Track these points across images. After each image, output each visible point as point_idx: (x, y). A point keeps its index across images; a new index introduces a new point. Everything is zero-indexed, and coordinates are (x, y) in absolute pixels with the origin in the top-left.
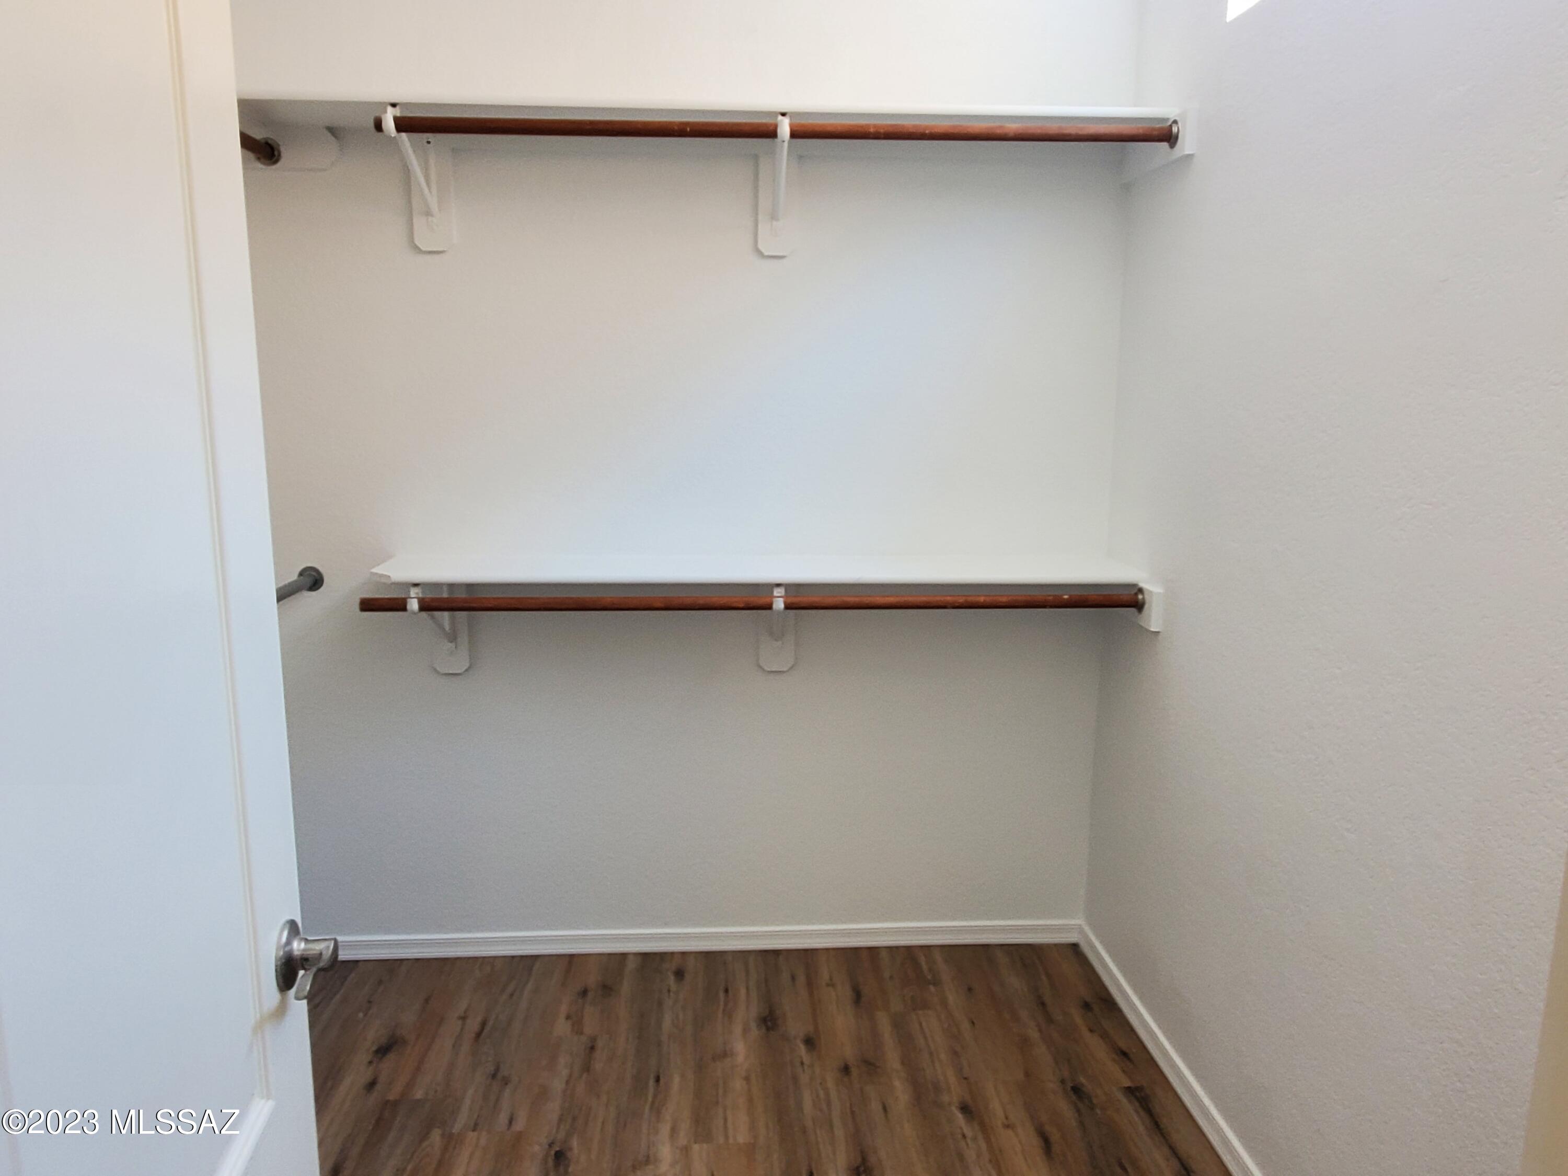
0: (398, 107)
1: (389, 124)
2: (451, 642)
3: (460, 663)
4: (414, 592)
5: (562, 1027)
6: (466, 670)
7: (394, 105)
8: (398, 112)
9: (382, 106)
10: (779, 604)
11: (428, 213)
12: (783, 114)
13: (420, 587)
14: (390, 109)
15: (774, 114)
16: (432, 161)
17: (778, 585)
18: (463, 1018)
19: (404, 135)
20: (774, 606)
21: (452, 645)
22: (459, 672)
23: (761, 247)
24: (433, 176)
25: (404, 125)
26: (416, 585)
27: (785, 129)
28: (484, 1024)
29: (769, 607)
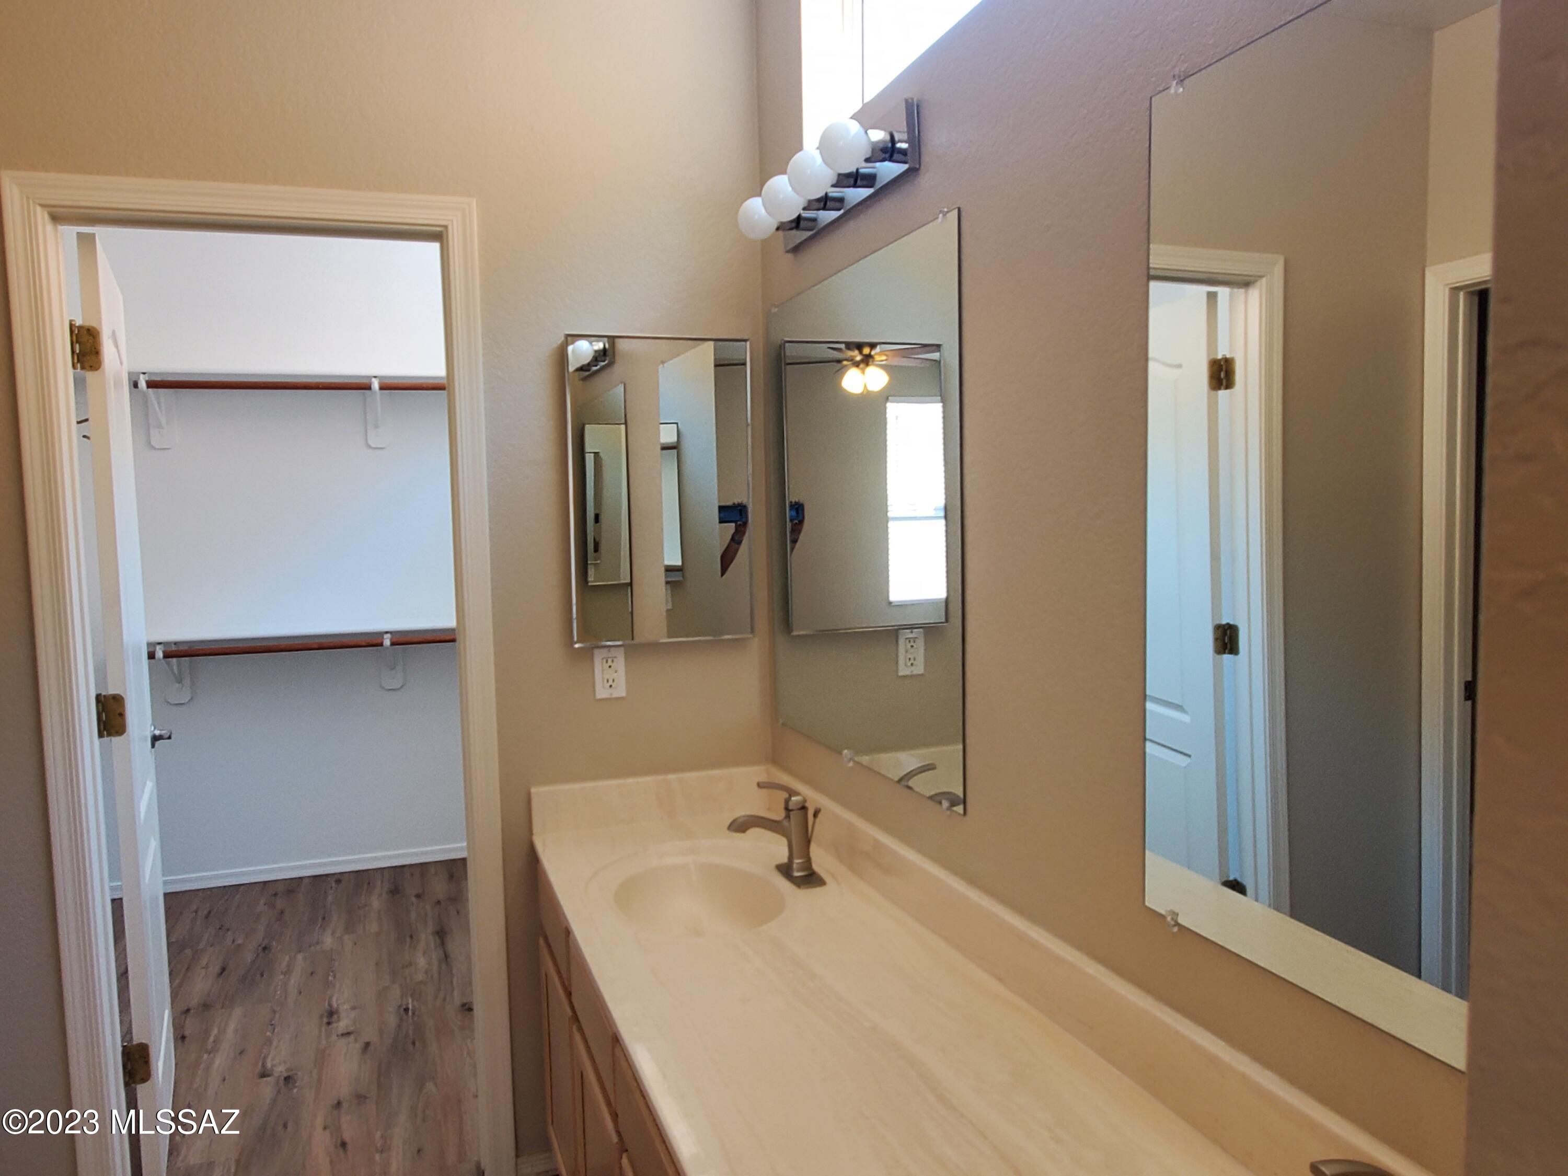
0: (146, 375)
1: (142, 384)
2: (179, 683)
3: (185, 697)
4: (158, 647)
5: (261, 907)
6: (189, 701)
7: (144, 373)
8: (147, 377)
9: (138, 374)
10: (387, 642)
11: (160, 426)
12: (375, 377)
13: (162, 645)
14: (142, 376)
15: (370, 377)
16: (162, 399)
17: (387, 633)
18: (196, 912)
19: (150, 390)
20: (384, 644)
21: (181, 685)
22: (183, 702)
23: (370, 443)
24: (163, 408)
25: (151, 385)
26: (160, 643)
27: (376, 385)
28: (209, 912)
29: (381, 645)
